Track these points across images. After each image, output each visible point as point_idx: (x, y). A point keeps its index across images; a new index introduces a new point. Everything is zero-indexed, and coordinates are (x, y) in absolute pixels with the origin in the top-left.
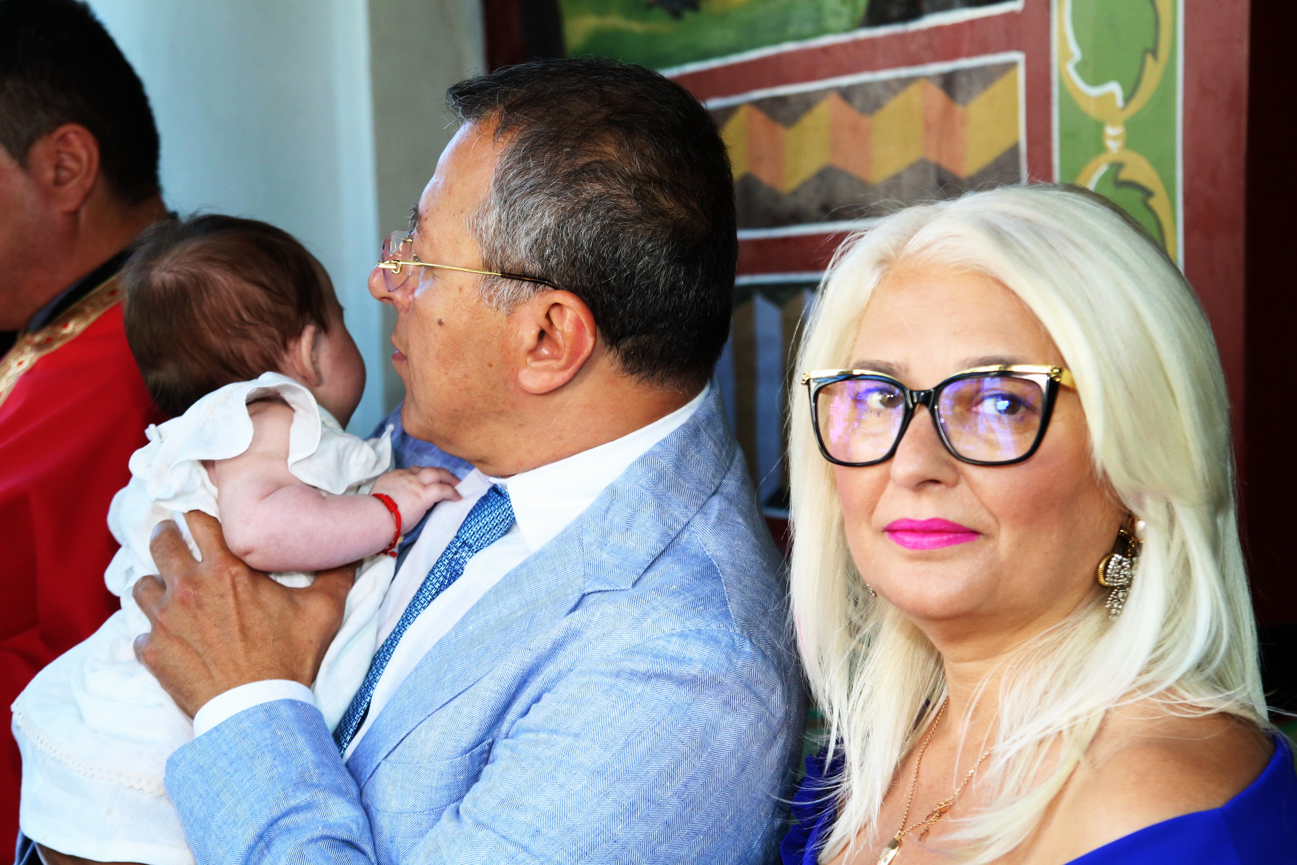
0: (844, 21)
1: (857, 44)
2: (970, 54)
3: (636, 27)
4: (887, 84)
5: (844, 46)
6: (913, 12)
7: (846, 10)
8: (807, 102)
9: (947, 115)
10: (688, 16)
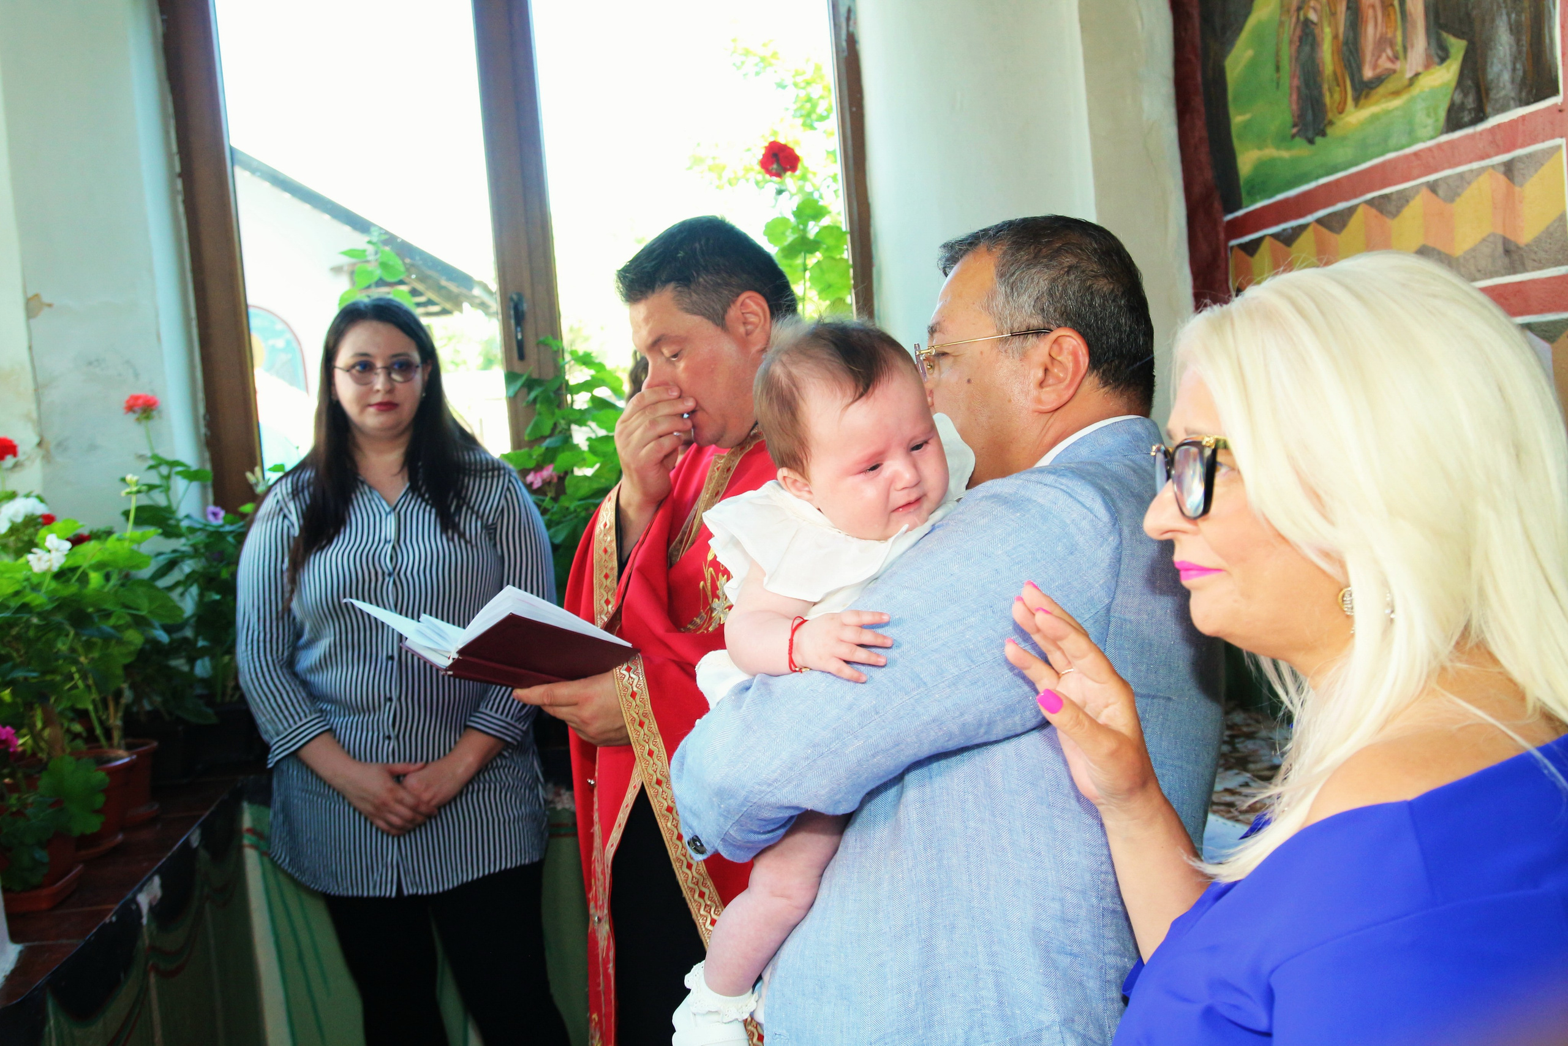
0: (1429, 131)
1: (1439, 146)
2: (1523, 146)
3: (1285, 154)
4: (1461, 176)
5: (1430, 149)
6: (1480, 116)
7: (1430, 121)
8: (1404, 198)
9: (1509, 196)
10: (1319, 140)
